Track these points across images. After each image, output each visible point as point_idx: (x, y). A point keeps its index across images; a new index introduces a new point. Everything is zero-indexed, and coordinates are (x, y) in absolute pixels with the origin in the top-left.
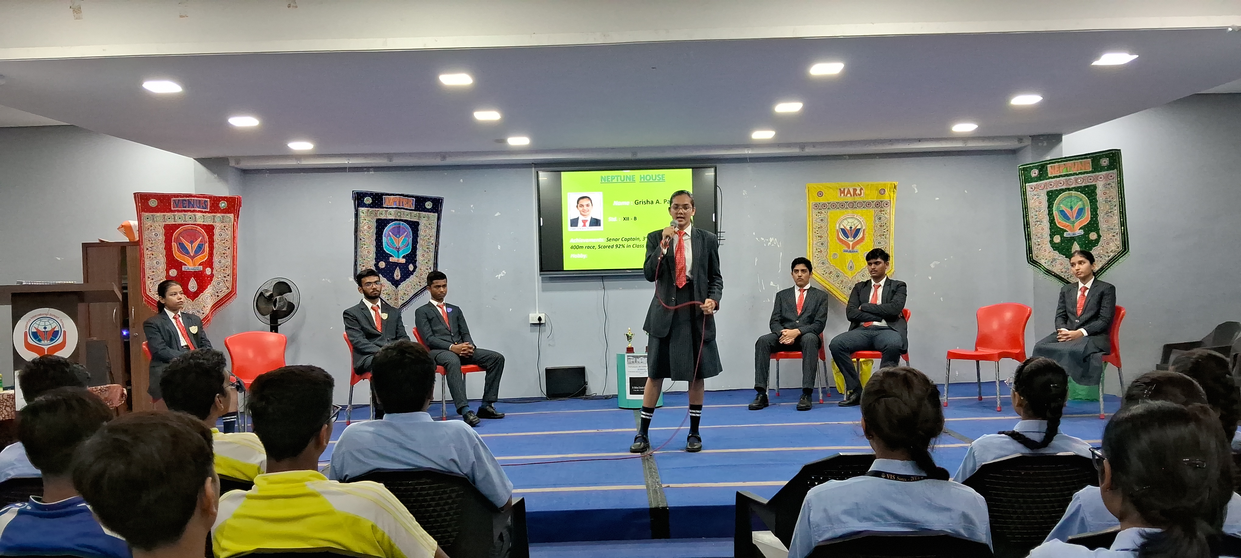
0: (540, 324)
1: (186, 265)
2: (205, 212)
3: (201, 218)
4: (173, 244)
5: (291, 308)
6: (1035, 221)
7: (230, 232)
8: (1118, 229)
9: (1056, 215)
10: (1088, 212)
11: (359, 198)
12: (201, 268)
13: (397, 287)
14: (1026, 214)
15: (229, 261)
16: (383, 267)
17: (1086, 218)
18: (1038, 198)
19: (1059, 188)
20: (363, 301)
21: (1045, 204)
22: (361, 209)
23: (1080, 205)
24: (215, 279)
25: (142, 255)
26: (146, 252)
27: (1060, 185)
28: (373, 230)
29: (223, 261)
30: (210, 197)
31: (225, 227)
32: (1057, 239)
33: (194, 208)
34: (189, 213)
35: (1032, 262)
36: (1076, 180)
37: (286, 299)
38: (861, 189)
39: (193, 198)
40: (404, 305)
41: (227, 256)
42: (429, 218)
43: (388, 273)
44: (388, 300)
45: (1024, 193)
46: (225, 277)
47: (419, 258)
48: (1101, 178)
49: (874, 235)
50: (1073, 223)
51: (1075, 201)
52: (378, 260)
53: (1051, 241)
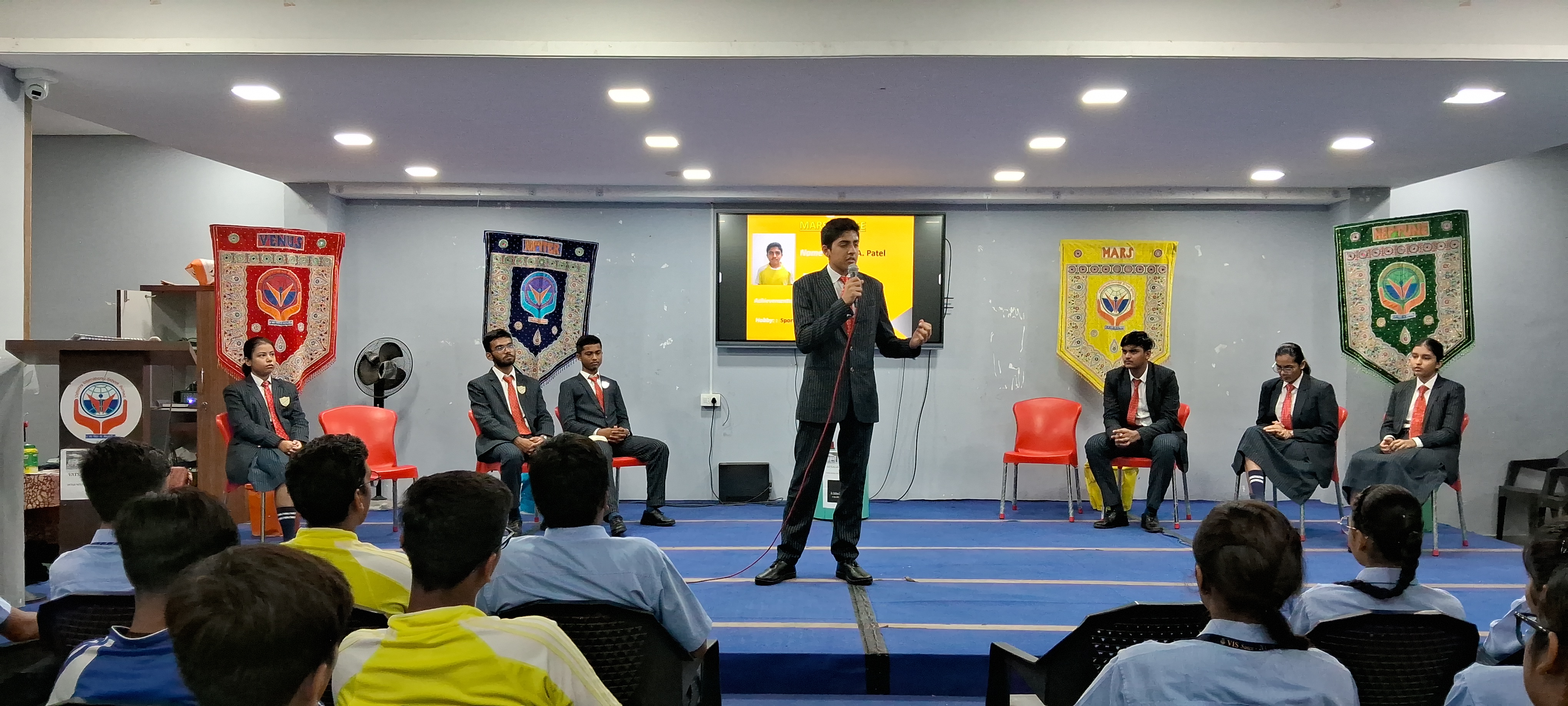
0: (714, 408)
1: (273, 318)
2: (299, 252)
3: (293, 260)
4: (257, 291)
5: (401, 376)
6: (1353, 297)
7: (329, 279)
8: (1460, 312)
9: (1381, 292)
10: (1423, 287)
11: (492, 240)
12: (291, 323)
13: (536, 354)
14: (1342, 288)
15: (326, 315)
16: (520, 328)
17: (1420, 296)
18: (1358, 269)
19: (1385, 257)
20: (493, 369)
21: (1367, 277)
22: (496, 255)
23: (1412, 279)
24: (308, 337)
25: (217, 304)
26: (224, 301)
27: (1387, 253)
28: (509, 282)
29: (319, 315)
30: (306, 234)
31: (323, 271)
32: (1381, 323)
33: (284, 246)
34: (281, 253)
35: (1348, 350)
36: (1409, 247)
37: (395, 365)
38: (1131, 249)
39: (284, 234)
40: (544, 378)
41: (325, 309)
42: (579, 268)
43: (525, 336)
44: (524, 370)
45: (1340, 263)
46: (321, 335)
47: (565, 318)
48: (1441, 246)
49: (1145, 308)
50: (1403, 302)
51: (1406, 275)
52: (513, 319)
53: (1374, 325)
